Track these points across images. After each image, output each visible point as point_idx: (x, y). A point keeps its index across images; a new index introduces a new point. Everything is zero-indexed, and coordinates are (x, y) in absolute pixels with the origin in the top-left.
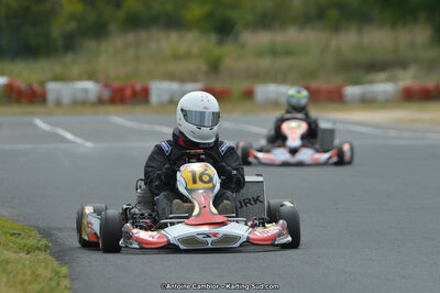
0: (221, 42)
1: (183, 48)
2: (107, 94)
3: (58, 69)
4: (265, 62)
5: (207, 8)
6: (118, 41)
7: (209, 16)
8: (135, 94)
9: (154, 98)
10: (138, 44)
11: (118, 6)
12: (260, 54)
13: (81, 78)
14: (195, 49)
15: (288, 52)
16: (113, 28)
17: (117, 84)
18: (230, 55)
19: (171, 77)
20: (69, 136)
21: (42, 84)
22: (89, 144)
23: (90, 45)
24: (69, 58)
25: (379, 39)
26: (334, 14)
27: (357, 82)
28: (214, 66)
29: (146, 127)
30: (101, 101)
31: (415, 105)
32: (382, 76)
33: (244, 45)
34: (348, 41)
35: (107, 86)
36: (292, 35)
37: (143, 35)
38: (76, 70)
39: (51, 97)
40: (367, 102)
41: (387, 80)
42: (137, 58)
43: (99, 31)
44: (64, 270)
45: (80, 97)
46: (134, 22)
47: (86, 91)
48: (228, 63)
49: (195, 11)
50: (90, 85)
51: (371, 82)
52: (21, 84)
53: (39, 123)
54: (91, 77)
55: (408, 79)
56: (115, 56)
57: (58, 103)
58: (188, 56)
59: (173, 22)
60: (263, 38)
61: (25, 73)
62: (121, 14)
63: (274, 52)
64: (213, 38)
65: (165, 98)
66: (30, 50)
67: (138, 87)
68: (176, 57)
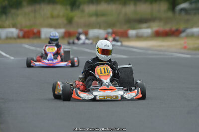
0: (72, 10)
1: (55, 13)
2: (21, 34)
4: (93, 19)
6: (27, 9)
8: (34, 34)
9: (43, 36)
10: (35, 11)
12: (90, 16)
13: (9, 27)
14: (61, 14)
15: (103, 15)
16: (25, 4)
17: (26, 29)
18: (77, 15)
19: (50, 26)
20: (4, 54)
22: (12, 58)
23: (13, 11)
24: (4, 17)
25: (144, 9)
27: (134, 28)
28: (70, 21)
30: (19, 37)
31: (160, 39)
32: (145, 25)
33: (83, 11)
34: (130, 9)
35: (21, 30)
36: (103, 7)
37: (37, 7)
38: (7, 23)
40: (139, 37)
41: (148, 28)
42: (35, 18)
43: (18, 5)
45: (10, 35)
47: (12, 33)
48: (76, 20)
50: (14, 30)
51: (141, 28)
54: (14, 26)
55: (157, 26)
56: (25, 16)
58: (58, 16)
60: (91, 9)
63: (97, 15)
64: (68, 8)
65: (48, 36)
67: (35, 31)
68: (52, 17)
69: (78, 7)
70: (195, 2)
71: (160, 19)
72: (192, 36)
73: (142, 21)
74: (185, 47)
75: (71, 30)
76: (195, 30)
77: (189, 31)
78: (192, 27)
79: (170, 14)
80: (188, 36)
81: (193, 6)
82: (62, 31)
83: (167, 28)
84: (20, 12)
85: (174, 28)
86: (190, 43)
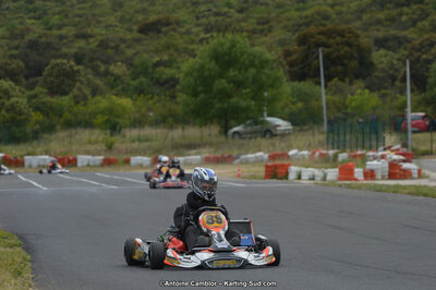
0: (112, 135)
1: (93, 138)
3: (30, 149)
4: (136, 145)
5: (106, 117)
6: (62, 134)
7: (108, 121)
8: (69, 161)
9: (79, 164)
10: (71, 136)
11: (61, 116)
12: (133, 141)
13: (42, 154)
14: (100, 139)
15: (147, 140)
16: (58, 127)
17: (60, 157)
18: (117, 140)
19: (88, 153)
20: (36, 184)
21: (22, 156)
22: (45, 189)
23: (45, 136)
24: (35, 143)
25: (193, 132)
26: (170, 119)
28: (110, 147)
29: (75, 178)
32: (194, 151)
33: (124, 136)
34: (177, 133)
36: (148, 131)
37: (73, 131)
38: (39, 150)
39: (27, 164)
41: (196, 154)
42: (70, 143)
43: (50, 129)
44: (29, 257)
45: (42, 163)
46: (69, 125)
47: (45, 160)
48: (116, 145)
49: (100, 119)
50: (47, 157)
51: (189, 155)
52: (11, 156)
53: (20, 176)
54: (46, 154)
55: (206, 152)
56: (59, 142)
57: (30, 167)
58: (96, 142)
59: (89, 125)
60: (135, 133)
61: (13, 151)
62: (62, 120)
63: (140, 140)
64: (108, 132)
65: (85, 163)
66: (15, 140)
67: (71, 158)
68: (90, 143)
69: (119, 132)
70: (250, 125)
71: (211, 144)
72: (247, 162)
73: (191, 146)
74: (239, 176)
75: (111, 157)
76: (250, 156)
77: (243, 157)
78: (246, 153)
79: (222, 139)
80: (241, 163)
81: (249, 129)
82: (101, 157)
83: (219, 154)
84: (53, 136)
85: (226, 155)
86: (245, 170)
